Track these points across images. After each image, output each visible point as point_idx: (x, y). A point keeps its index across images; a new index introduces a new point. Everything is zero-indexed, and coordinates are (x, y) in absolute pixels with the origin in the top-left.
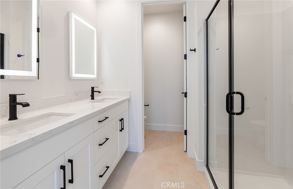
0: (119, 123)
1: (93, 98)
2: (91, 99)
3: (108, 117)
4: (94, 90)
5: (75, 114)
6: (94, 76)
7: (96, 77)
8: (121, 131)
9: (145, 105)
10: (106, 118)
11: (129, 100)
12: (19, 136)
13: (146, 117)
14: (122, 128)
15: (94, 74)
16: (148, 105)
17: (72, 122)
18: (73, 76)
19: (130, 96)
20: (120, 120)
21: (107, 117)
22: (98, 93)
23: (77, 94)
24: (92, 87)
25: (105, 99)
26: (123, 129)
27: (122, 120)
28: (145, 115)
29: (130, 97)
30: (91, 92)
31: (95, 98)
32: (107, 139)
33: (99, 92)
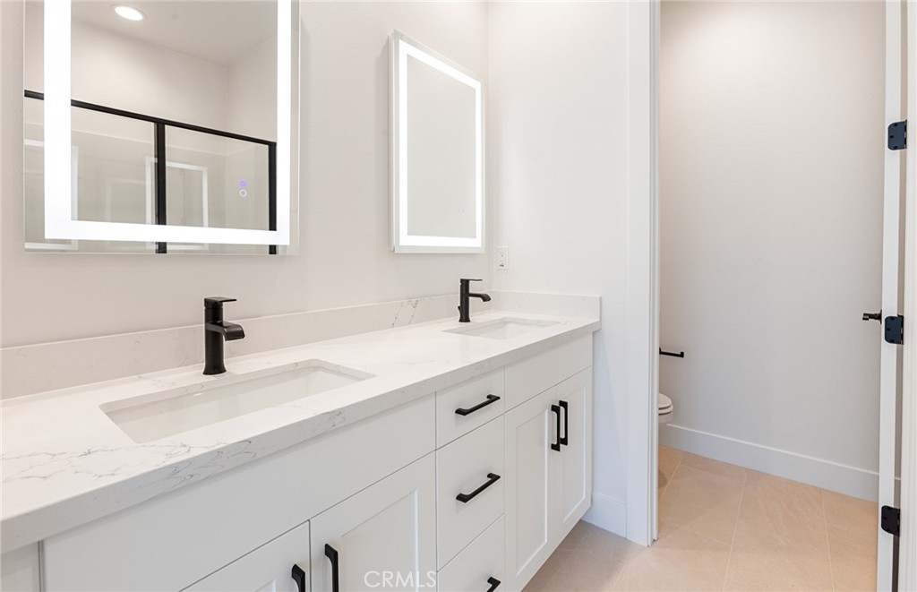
0: (548, 418)
1: (465, 318)
2: (461, 321)
3: (499, 398)
4: (471, 291)
5: (373, 376)
6: (475, 243)
7: (479, 245)
8: (555, 447)
9: (661, 353)
10: (492, 399)
11: (595, 332)
12: (153, 446)
13: (668, 402)
14: (562, 436)
15: (475, 237)
16: (682, 355)
17: (339, 413)
18: (402, 243)
19: (601, 318)
20: (555, 409)
21: (495, 394)
22: (480, 299)
23: (414, 301)
24: (462, 280)
25: (508, 322)
26: (565, 441)
27: (560, 408)
28: (661, 391)
29: (598, 320)
30: (459, 295)
31: (471, 318)
32: (493, 478)
33: (485, 298)
